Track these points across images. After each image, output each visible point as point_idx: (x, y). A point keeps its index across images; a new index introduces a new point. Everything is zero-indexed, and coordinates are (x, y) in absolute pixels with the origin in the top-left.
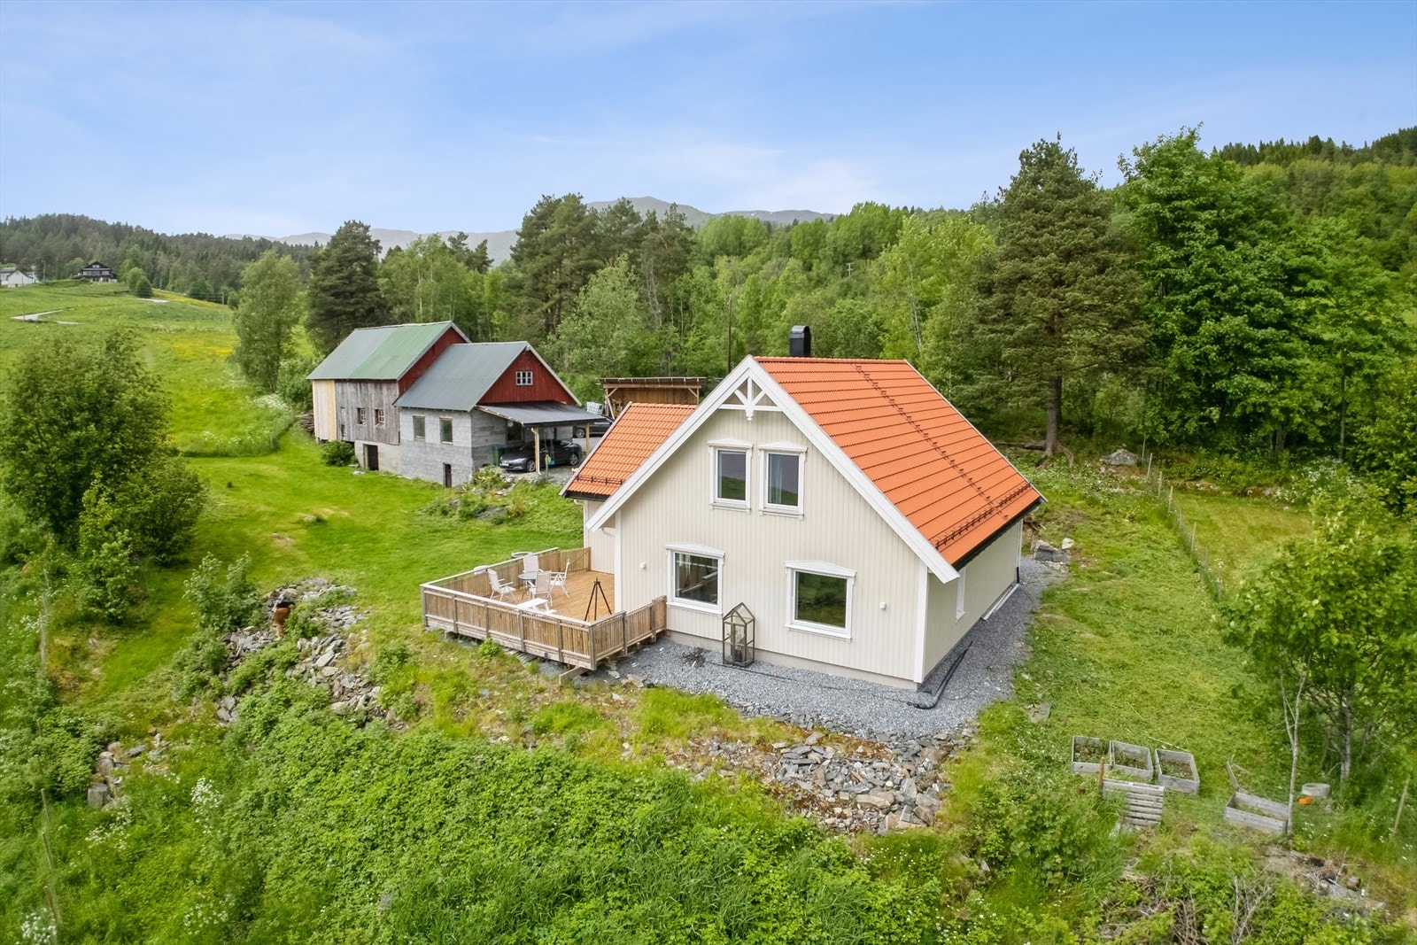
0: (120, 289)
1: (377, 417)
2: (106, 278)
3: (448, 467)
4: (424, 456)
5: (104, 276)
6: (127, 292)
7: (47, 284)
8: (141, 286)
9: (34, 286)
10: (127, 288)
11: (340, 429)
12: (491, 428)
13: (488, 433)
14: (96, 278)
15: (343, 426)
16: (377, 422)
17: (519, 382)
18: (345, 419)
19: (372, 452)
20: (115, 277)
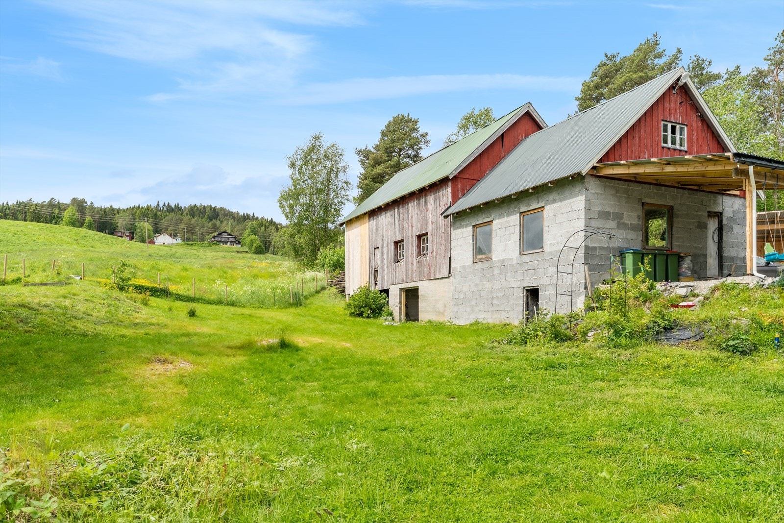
0: (242, 250)
1: (419, 246)
2: (233, 243)
3: (533, 294)
4: (488, 285)
5: (230, 242)
6: (247, 252)
7: (187, 244)
8: (256, 248)
9: (177, 244)
10: (247, 249)
11: (372, 276)
12: (618, 217)
13: (612, 224)
14: (226, 243)
15: (376, 271)
16: (419, 254)
17: (665, 142)
18: (379, 262)
19: (411, 295)
20: (239, 243)
